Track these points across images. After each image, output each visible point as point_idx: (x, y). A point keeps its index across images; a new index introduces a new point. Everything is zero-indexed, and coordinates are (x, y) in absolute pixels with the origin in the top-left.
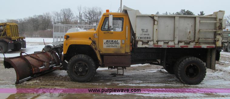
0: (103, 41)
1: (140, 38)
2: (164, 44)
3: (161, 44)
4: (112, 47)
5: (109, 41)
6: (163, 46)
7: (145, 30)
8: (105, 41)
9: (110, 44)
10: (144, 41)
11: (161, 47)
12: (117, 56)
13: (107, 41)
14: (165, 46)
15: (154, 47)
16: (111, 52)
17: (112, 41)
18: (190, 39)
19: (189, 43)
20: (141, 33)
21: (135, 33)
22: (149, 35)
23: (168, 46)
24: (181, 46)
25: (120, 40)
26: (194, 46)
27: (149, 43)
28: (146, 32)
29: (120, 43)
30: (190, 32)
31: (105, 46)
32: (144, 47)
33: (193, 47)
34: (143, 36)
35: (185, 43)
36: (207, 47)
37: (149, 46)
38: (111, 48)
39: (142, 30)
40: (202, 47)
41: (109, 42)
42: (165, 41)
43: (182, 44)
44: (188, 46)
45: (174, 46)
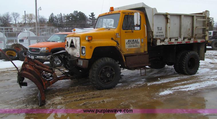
0: (125, 40)
1: (156, 36)
2: (175, 41)
3: (173, 40)
4: (133, 46)
5: (131, 40)
6: (175, 43)
7: (160, 28)
8: (127, 41)
9: (132, 44)
10: (162, 39)
11: (173, 44)
13: (129, 41)
15: (169, 44)
16: (132, 52)
17: (133, 41)
18: (189, 35)
19: (190, 39)
20: (157, 31)
21: (153, 32)
22: (162, 32)
23: (178, 43)
24: (186, 42)
25: (140, 39)
26: (194, 42)
27: (165, 41)
28: (161, 30)
29: (140, 42)
30: (189, 29)
31: (127, 46)
33: (193, 42)
34: (159, 34)
35: (188, 39)
36: (201, 41)
37: (165, 43)
38: (132, 48)
39: (158, 28)
40: (198, 42)
41: (130, 42)
42: (176, 38)
43: (186, 40)
44: (190, 42)
45: (182, 42)
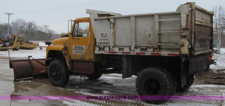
0: (72, 46)
1: (99, 44)
2: (119, 50)
3: (116, 50)
4: (79, 53)
6: (119, 53)
7: (104, 35)
8: (74, 47)
9: (78, 50)
10: (101, 47)
11: (116, 54)
12: (82, 63)
14: (120, 53)
15: (110, 54)
16: (78, 58)
17: (79, 47)
18: (151, 44)
19: (146, 50)
20: (101, 38)
21: (96, 39)
22: (107, 39)
23: (123, 53)
24: (137, 53)
25: (85, 46)
26: (152, 54)
27: (105, 49)
29: (85, 49)
30: (150, 35)
31: (74, 52)
32: (100, 53)
33: (150, 55)
34: (103, 41)
35: (142, 50)
36: (168, 54)
37: (105, 52)
38: (78, 54)
39: (102, 34)
40: (162, 55)
41: (77, 48)
43: (138, 51)
44: (144, 54)
45: (129, 53)
